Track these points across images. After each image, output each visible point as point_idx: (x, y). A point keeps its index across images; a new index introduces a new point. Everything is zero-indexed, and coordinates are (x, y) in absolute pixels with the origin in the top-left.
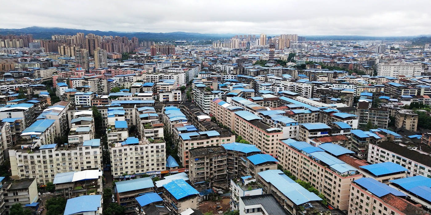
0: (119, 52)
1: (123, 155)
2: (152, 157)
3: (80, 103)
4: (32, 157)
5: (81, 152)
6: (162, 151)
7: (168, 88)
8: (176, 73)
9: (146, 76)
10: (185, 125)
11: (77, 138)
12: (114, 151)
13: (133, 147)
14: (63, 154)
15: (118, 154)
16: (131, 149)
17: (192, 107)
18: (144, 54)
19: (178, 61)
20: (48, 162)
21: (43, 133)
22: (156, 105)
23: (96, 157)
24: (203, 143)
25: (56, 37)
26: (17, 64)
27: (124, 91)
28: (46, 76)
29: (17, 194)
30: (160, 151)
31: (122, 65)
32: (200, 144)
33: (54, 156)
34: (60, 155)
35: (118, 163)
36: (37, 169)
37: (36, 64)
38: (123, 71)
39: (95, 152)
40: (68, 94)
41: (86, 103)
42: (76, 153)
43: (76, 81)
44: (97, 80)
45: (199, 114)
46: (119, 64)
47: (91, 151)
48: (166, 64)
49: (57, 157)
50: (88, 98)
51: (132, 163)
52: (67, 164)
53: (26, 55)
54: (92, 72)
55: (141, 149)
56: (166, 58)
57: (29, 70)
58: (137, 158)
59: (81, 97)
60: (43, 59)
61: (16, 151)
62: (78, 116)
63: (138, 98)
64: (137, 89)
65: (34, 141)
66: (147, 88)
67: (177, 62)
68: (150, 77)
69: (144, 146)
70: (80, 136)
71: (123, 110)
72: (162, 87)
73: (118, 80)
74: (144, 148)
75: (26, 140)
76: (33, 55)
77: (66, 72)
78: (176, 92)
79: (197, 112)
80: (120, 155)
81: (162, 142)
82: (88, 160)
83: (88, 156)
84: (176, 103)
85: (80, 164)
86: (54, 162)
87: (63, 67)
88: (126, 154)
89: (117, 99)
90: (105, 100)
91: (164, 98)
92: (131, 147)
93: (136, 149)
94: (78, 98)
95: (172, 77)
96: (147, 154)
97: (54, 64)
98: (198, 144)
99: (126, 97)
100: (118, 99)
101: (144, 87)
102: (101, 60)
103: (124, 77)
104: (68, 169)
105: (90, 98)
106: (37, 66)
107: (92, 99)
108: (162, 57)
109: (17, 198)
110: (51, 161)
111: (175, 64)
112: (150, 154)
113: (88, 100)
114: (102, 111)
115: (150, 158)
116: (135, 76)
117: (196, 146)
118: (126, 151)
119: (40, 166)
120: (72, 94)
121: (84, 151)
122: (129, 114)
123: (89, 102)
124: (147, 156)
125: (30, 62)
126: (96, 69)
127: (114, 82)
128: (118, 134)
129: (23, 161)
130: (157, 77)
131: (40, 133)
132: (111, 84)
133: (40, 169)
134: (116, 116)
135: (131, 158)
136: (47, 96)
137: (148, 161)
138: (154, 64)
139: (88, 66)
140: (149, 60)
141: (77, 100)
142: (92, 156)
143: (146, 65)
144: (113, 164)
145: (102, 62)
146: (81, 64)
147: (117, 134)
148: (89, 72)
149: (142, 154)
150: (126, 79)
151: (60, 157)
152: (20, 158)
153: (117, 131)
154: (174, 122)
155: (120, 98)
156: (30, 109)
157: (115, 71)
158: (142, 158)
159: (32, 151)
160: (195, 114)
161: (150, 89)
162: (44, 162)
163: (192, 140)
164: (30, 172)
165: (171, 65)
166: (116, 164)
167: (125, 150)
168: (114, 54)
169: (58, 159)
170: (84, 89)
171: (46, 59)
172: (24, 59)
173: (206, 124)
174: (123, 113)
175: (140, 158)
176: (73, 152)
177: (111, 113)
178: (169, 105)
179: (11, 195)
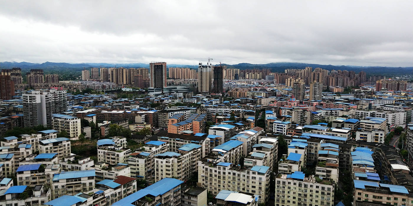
0: (343, 86)
1: (286, 188)
2: (317, 198)
3: (277, 130)
4: (211, 170)
5: (248, 175)
6: (329, 194)
7: (373, 126)
8: (393, 112)
9: (355, 112)
10: (368, 171)
11: (251, 161)
12: (278, 181)
13: (297, 182)
14: (234, 174)
15: (281, 185)
16: (295, 184)
17: (390, 153)
18: (369, 89)
19: (405, 98)
20: (222, 178)
21: (228, 151)
22: (347, 143)
23: (260, 183)
24: (381, 198)
25: (289, 71)
26: (249, 93)
27: (321, 125)
28: (266, 104)
29: (190, 199)
30: (326, 193)
31: (338, 99)
32: (377, 197)
33: (227, 174)
34: (232, 174)
35: (281, 195)
36: (214, 182)
37: (263, 93)
38: (334, 105)
39: (260, 179)
40: (269, 121)
41: (282, 131)
42: (245, 175)
43: (285, 110)
44: (301, 111)
45: (395, 162)
46: (335, 98)
47: (257, 176)
48: (388, 101)
49: (229, 175)
50: (284, 127)
51: (294, 198)
52: (236, 183)
53: (260, 85)
54: (305, 103)
55: (306, 186)
56: (391, 94)
57: (255, 97)
58: (300, 195)
59: (279, 125)
60: (269, 89)
61: (202, 162)
62: (263, 142)
63: (331, 133)
64: (338, 124)
65: (219, 157)
66: (349, 124)
67: (403, 99)
68: (360, 114)
69: (309, 184)
70: (254, 160)
71: (306, 143)
72: (366, 125)
73: (325, 113)
74: (309, 186)
75: (214, 155)
76: (265, 85)
77: (281, 102)
78: (377, 133)
79: (392, 159)
80: (284, 187)
81: (330, 185)
82: (254, 185)
83: (254, 181)
84: (371, 145)
85: (246, 187)
86: (226, 179)
87: (282, 97)
88: (289, 188)
89: (310, 132)
90: (299, 131)
91: (361, 138)
92: (295, 181)
93: (300, 185)
94: (276, 126)
95: (387, 115)
96: (311, 193)
97: (277, 94)
98: (374, 197)
99: (319, 130)
100: (312, 132)
101: (347, 123)
102: (316, 93)
103: (331, 110)
104: (236, 188)
105: (286, 127)
106: (263, 94)
107: (288, 129)
108: (387, 93)
109: (190, 201)
110: (224, 178)
111: (399, 101)
112: (314, 194)
113: (285, 129)
114: (288, 141)
115: (314, 199)
116: (342, 110)
117: (371, 199)
118: (289, 185)
119: (215, 180)
120: (272, 122)
121: (251, 175)
122: (314, 148)
123: (284, 131)
124: (311, 196)
125: (259, 91)
126: (309, 101)
127: (319, 115)
128: (289, 166)
129: (205, 172)
130: (368, 113)
131: (225, 152)
132: (315, 117)
133: (215, 182)
134: (297, 148)
135: (294, 193)
136: (252, 120)
137: (312, 201)
138: (372, 100)
139: (303, 98)
140: (370, 96)
141: (275, 127)
142: (257, 181)
143: (363, 101)
144: (276, 195)
145: (316, 94)
146: (297, 95)
147: (287, 166)
148: (302, 103)
149: (306, 191)
150: (333, 113)
151: (231, 175)
152: (203, 169)
153: (289, 163)
154: (356, 165)
155: (314, 131)
156: (231, 130)
157: (326, 104)
158: (306, 196)
159: (213, 165)
160: (390, 161)
161: (352, 126)
162: (219, 177)
163: (368, 191)
164: (209, 183)
165: (394, 102)
166: (279, 196)
167: (289, 183)
168: (336, 87)
169: (229, 178)
170: (285, 118)
171: (272, 89)
172: (255, 89)
173: (399, 176)
174: (304, 146)
175: (303, 196)
176: (242, 173)
177: (292, 145)
178: (363, 145)
179: (186, 197)
